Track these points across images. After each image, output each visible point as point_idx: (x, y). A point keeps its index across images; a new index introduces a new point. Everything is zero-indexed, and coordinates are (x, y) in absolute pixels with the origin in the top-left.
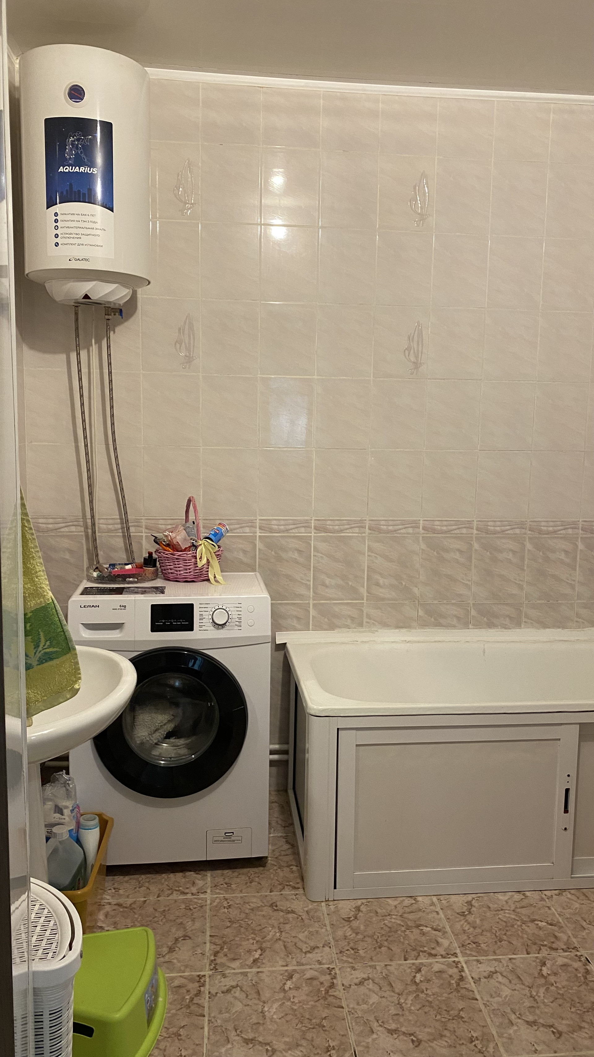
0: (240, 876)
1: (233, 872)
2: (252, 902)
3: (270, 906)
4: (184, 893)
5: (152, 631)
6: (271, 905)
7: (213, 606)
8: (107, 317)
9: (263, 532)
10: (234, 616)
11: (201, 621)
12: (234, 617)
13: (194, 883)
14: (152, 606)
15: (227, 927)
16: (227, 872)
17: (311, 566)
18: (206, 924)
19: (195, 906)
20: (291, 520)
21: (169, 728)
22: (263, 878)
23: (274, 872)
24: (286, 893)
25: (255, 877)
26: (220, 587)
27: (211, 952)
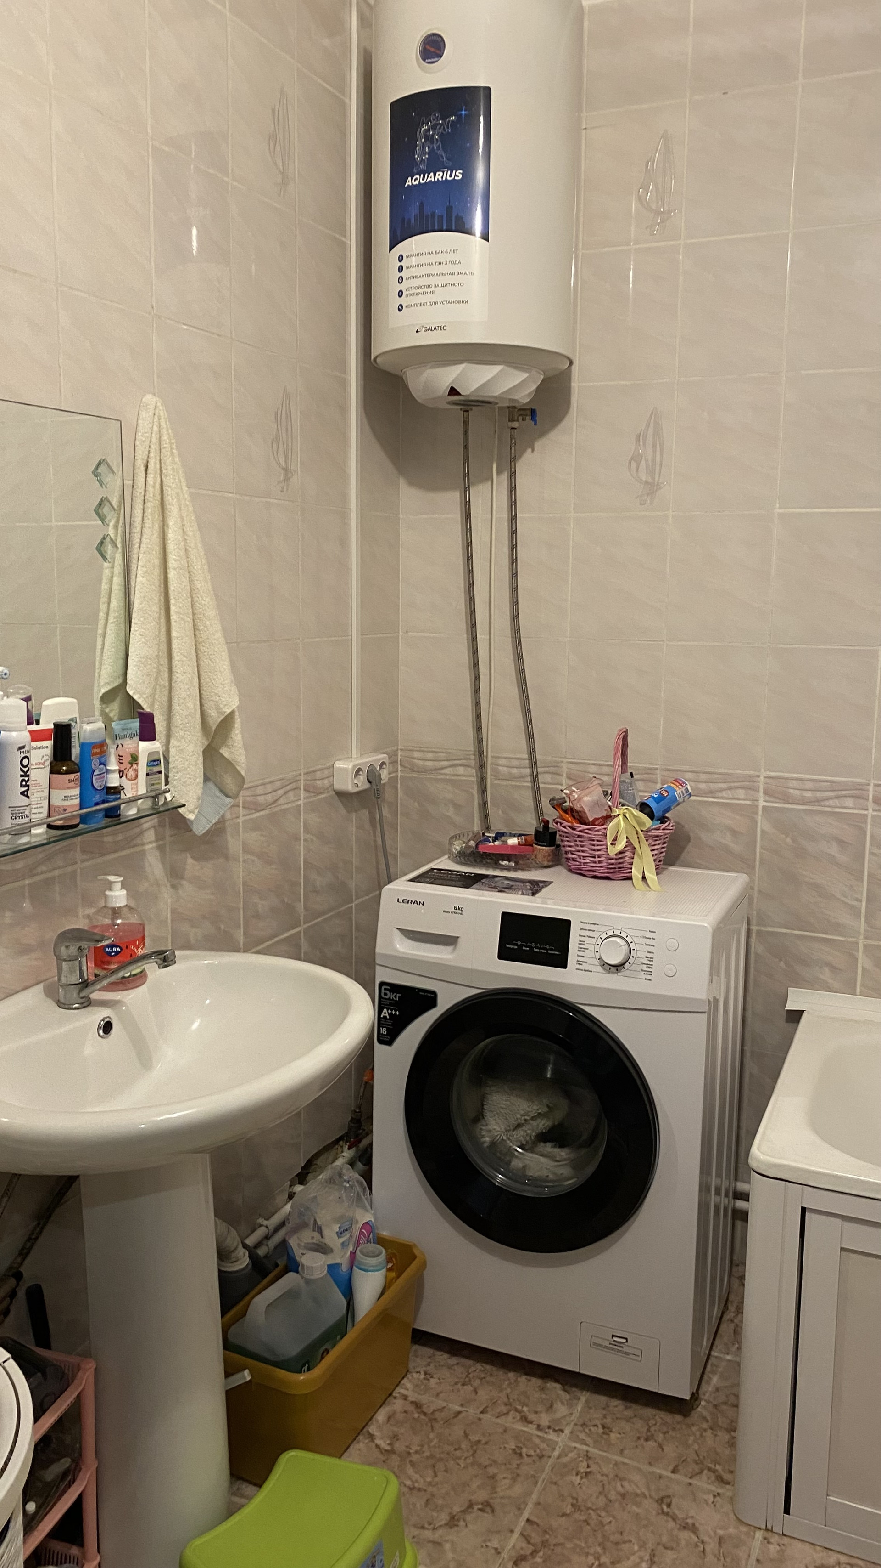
0: (634, 1420)
1: (627, 1408)
2: (630, 1481)
3: (657, 1501)
4: (525, 1420)
5: (501, 957)
6: (660, 1501)
7: (603, 929)
8: (511, 424)
9: (772, 799)
10: (641, 954)
11: (581, 954)
12: (639, 954)
13: (551, 1406)
14: (504, 914)
15: (564, 1515)
16: (616, 1404)
17: (863, 872)
18: (532, 1493)
19: (532, 1452)
20: (827, 781)
21: (541, 1126)
22: (672, 1437)
23: (698, 1433)
24: (699, 1484)
25: (659, 1430)
26: (651, 895)
27: (513, 1554)
